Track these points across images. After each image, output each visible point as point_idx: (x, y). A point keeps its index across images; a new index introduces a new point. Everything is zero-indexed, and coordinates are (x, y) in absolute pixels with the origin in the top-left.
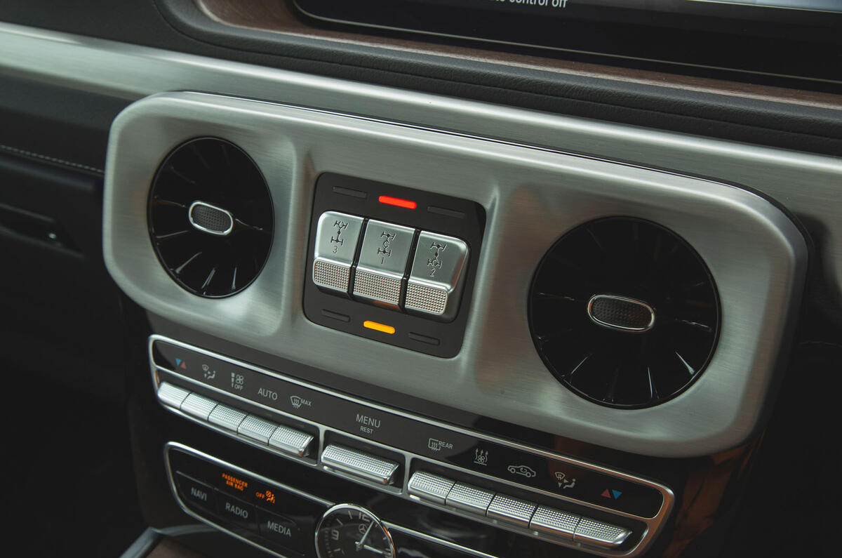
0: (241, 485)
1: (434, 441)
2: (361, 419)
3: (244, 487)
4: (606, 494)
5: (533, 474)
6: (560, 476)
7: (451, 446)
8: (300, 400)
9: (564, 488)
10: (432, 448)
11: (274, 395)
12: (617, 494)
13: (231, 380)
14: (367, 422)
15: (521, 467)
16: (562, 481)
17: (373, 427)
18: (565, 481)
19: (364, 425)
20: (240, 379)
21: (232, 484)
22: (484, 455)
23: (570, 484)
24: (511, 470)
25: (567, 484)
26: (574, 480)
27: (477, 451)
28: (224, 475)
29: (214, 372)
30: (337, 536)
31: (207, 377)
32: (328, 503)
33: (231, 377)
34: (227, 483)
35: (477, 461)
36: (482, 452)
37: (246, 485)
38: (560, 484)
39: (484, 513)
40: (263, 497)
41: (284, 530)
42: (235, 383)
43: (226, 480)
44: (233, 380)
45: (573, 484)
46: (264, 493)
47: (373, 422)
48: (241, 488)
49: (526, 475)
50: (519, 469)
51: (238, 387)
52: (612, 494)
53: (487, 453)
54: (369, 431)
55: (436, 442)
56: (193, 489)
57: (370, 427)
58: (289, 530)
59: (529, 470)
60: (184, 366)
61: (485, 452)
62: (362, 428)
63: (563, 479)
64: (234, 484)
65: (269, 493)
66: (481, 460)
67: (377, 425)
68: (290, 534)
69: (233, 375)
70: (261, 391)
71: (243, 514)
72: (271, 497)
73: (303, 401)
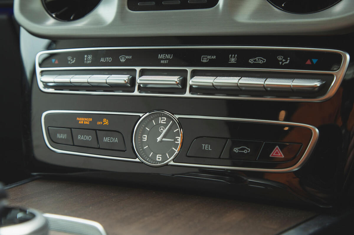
0: (86, 121)
1: (204, 57)
2: (160, 56)
3: (90, 122)
4: (308, 62)
5: (264, 61)
6: (280, 58)
7: (215, 57)
8: (125, 57)
9: (283, 64)
10: (204, 61)
11: (109, 59)
12: (315, 61)
13: (84, 59)
14: (165, 57)
15: (257, 59)
16: (281, 61)
17: (169, 59)
18: (284, 60)
19: (163, 59)
20: (90, 57)
21: (82, 122)
22: (234, 57)
23: (286, 61)
24: (251, 62)
25: (284, 62)
26: (289, 59)
27: (230, 56)
28: (77, 119)
29: (75, 58)
31: (70, 63)
32: (141, 115)
33: (84, 58)
34: (80, 122)
35: (230, 61)
36: (233, 56)
37: (91, 119)
38: (280, 63)
39: (237, 85)
40: (101, 123)
41: (114, 139)
42: (87, 60)
43: (79, 121)
44: (85, 59)
45: (288, 61)
46: (102, 121)
47: (168, 56)
48: (88, 123)
49: (260, 62)
50: (256, 59)
51: (89, 62)
52: (312, 62)
53: (236, 56)
54: (166, 62)
55: (206, 57)
56: (58, 134)
57: (167, 59)
58: (117, 138)
59: (261, 59)
60: (56, 62)
61: (235, 55)
62: (162, 62)
63: (282, 59)
64: (84, 121)
65: (105, 120)
66: (233, 60)
67: (171, 57)
68: (117, 141)
69: (86, 56)
70: (102, 60)
71: (88, 138)
72: (106, 122)
73: (127, 57)
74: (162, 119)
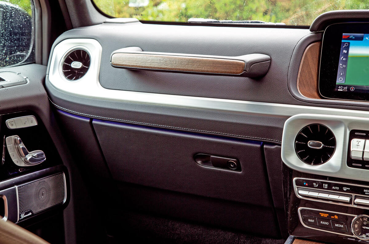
0: (326, 215)
2: (365, 191)
11: (338, 188)
19: (367, 192)
20: (326, 185)
21: (323, 216)
28: (320, 213)
29: (317, 185)
30: (357, 226)
34: (321, 215)
37: (328, 215)
40: (334, 217)
42: (325, 186)
44: (324, 186)
46: (334, 216)
54: (368, 194)
56: (309, 220)
58: (342, 225)
60: (307, 185)
62: (366, 193)
65: (335, 216)
68: (343, 227)
69: (324, 184)
70: (333, 188)
71: (327, 223)
72: (336, 217)
73: (347, 188)
74: (365, 219)
